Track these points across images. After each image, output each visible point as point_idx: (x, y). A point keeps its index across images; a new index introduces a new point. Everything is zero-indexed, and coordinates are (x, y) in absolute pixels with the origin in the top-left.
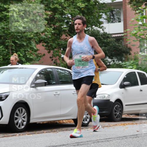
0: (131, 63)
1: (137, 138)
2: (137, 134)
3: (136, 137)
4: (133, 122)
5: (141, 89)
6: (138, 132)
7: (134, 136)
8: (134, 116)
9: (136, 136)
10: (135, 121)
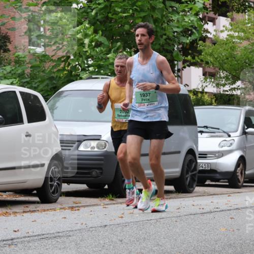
0: (5, 72)
1: (13, 247)
2: (13, 236)
3: (9, 245)
4: (9, 211)
5: (27, 133)
6: (16, 233)
7: (5, 242)
8: (10, 195)
9: (10, 242)
10: (11, 208)
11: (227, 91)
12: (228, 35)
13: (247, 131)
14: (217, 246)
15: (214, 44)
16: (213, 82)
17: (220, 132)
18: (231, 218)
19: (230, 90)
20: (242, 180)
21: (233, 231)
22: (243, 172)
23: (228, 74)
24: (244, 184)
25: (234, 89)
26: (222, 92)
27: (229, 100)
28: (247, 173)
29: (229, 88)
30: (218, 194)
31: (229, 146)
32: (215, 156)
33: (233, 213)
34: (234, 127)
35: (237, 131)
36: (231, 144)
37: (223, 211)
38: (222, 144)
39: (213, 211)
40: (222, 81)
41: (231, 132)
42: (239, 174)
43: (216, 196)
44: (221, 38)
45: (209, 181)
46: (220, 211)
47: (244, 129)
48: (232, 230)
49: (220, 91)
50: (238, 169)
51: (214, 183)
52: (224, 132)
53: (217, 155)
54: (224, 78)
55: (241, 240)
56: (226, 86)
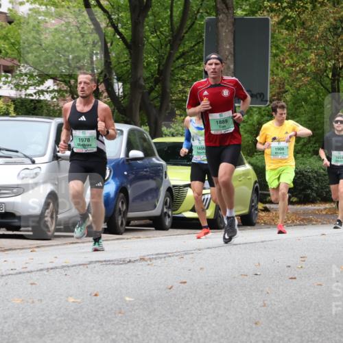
11: (31, 95)
12: (30, 10)
13: (59, 154)
14: (6, 326)
15: (10, 23)
16: (10, 82)
17: (19, 157)
18: (32, 284)
19: (35, 93)
20: (52, 228)
21: (33, 302)
22: (54, 216)
23: (33, 70)
24: (56, 234)
25: (42, 92)
26: (23, 97)
27: (35, 108)
28: (60, 216)
29: (35, 91)
30: (15, 249)
31: (34, 178)
32: (13, 193)
33: (35, 277)
34: (40, 149)
35: (44, 155)
36: (36, 174)
37: (20, 273)
38: (22, 175)
39: (4, 274)
40: (23, 80)
41: (35, 156)
42: (48, 219)
43: (14, 251)
44: (20, 14)
45: (4, 229)
46: (17, 274)
47: (55, 151)
48: (30, 301)
49: (20, 95)
50: (47, 211)
51: (11, 233)
52: (26, 157)
53: (15, 190)
54: (26, 76)
55: (43, 315)
56: (31, 88)
